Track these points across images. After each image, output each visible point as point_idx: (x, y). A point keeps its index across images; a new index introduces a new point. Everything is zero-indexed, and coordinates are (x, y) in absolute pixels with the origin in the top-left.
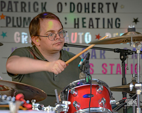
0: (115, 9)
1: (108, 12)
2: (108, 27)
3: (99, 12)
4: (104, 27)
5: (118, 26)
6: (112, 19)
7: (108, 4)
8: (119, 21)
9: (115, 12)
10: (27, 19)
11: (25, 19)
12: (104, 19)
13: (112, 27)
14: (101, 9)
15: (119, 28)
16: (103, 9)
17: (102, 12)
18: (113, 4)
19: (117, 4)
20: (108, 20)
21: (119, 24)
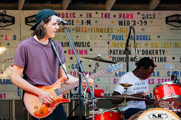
0: (164, 53)
1: (160, 54)
2: (161, 62)
3: (156, 54)
4: (158, 62)
5: (165, 61)
6: (162, 58)
7: (160, 50)
8: (166, 58)
9: (164, 54)
10: (122, 58)
11: (121, 58)
12: (158, 58)
13: (162, 62)
14: (157, 53)
15: (165, 62)
16: (158, 53)
17: (158, 54)
18: (163, 50)
19: (164, 50)
20: (161, 58)
21: (166, 60)
